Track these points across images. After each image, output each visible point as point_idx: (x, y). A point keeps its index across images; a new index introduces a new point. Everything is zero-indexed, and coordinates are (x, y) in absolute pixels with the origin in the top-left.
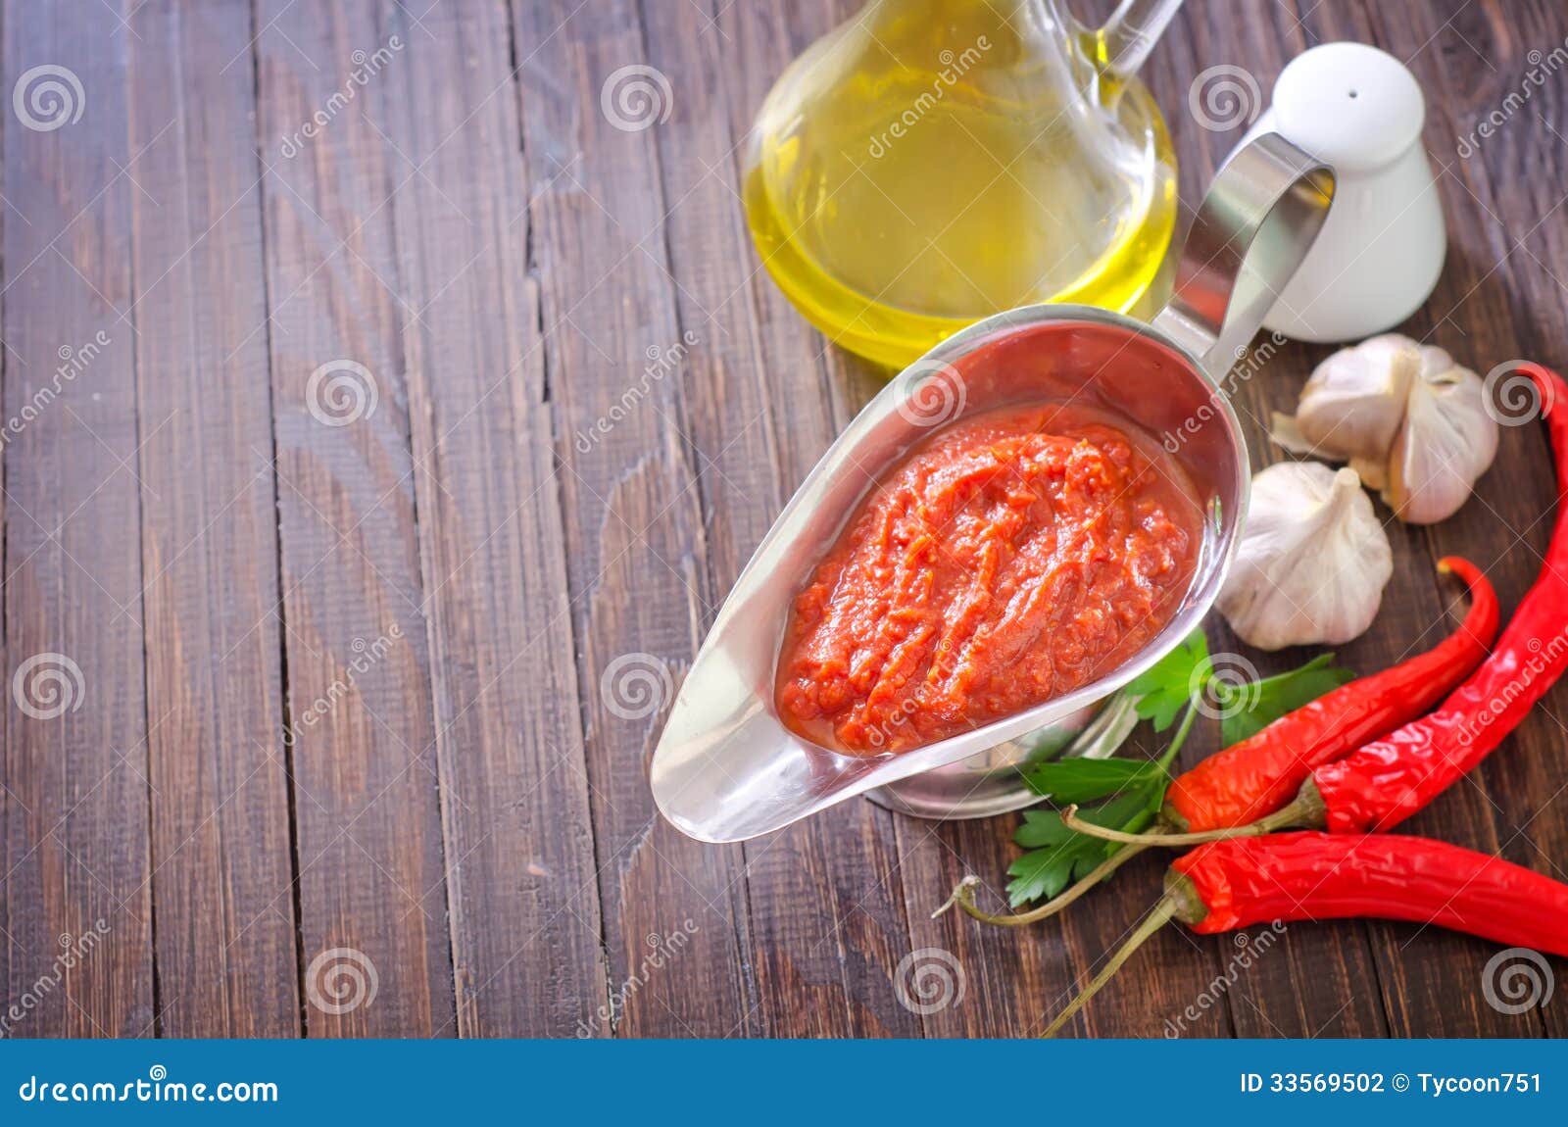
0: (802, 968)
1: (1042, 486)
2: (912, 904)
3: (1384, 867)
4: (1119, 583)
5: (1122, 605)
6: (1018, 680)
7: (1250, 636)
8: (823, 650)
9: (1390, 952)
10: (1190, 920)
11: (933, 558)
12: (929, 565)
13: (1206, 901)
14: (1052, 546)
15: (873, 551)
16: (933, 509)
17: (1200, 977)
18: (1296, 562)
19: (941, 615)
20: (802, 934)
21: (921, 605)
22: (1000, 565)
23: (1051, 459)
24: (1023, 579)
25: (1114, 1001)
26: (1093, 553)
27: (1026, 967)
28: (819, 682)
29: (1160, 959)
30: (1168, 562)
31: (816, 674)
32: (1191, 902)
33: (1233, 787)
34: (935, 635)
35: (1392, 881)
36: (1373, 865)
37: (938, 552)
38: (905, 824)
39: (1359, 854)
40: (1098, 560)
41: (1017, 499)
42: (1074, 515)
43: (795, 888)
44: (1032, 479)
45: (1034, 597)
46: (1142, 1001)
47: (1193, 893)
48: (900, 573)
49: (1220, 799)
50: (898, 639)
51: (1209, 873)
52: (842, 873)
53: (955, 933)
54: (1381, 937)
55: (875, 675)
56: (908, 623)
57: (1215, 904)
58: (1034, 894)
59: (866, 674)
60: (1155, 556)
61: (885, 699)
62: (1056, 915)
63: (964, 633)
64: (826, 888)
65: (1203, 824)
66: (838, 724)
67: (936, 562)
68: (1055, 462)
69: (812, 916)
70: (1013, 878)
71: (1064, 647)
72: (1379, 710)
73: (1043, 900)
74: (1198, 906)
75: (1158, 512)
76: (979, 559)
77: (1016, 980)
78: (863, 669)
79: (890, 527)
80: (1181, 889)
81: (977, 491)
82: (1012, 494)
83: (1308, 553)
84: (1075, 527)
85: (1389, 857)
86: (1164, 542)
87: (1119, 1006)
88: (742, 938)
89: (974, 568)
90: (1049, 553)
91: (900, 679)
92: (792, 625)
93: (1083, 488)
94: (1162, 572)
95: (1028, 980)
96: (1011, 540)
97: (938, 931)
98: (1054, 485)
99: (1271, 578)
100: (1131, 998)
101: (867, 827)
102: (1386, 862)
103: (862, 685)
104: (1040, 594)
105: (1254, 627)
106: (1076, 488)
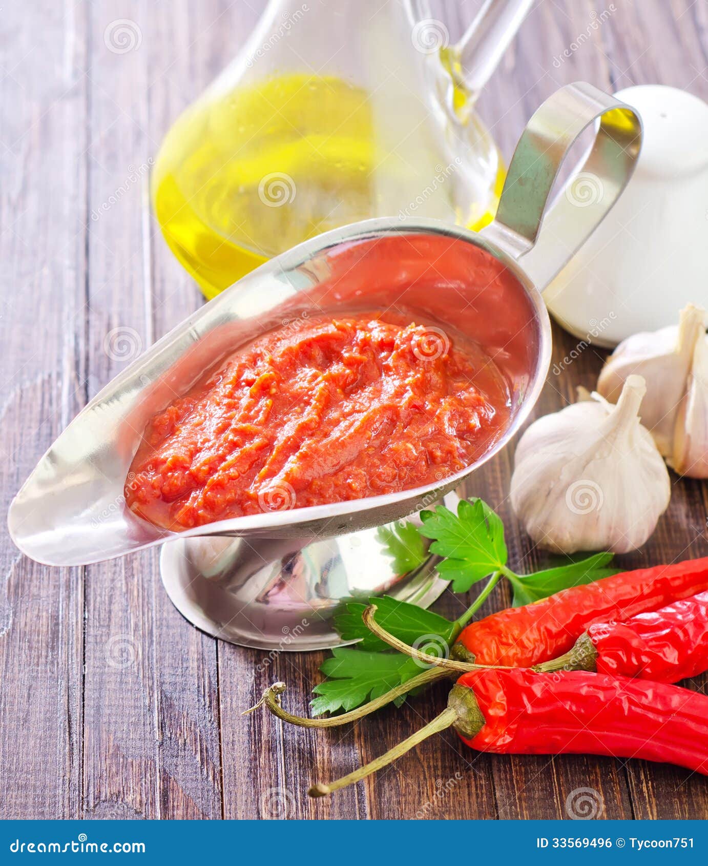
0: (122, 744)
1: (374, 354)
2: (226, 708)
3: (644, 701)
4: (430, 429)
5: (432, 445)
6: (336, 486)
7: (542, 534)
8: (171, 451)
9: (645, 789)
10: (469, 730)
11: (274, 391)
12: (270, 396)
13: (483, 709)
14: (378, 393)
15: (223, 389)
16: (278, 360)
17: (473, 789)
18: (588, 462)
19: (274, 433)
20: (126, 719)
21: (259, 424)
22: (328, 402)
23: (382, 335)
24: (350, 414)
25: (394, 799)
26: (411, 399)
27: (319, 766)
28: (164, 474)
29: (439, 772)
30: (475, 421)
31: (163, 468)
32: (470, 711)
33: (516, 633)
34: (267, 447)
35: (651, 715)
36: (634, 697)
37: (278, 386)
38: (227, 649)
39: (622, 685)
40: (415, 407)
41: (351, 358)
42: (398, 374)
43: (124, 686)
44: (365, 345)
45: (357, 424)
46: (419, 802)
47: (472, 701)
48: (244, 402)
49: (504, 640)
50: (234, 445)
51: (488, 683)
52: (167, 679)
53: (260, 733)
54: (638, 777)
55: (212, 470)
56: (246, 435)
57: (491, 712)
58: (333, 708)
59: (205, 468)
60: (465, 417)
61: (219, 486)
62: (350, 724)
63: (292, 446)
64: (151, 688)
65: (487, 658)
66: (175, 510)
67: (274, 394)
68: (388, 336)
69: (135, 707)
70: (316, 696)
71: (378, 467)
72: (650, 596)
73: (341, 711)
74: (476, 715)
75: (472, 389)
76: (310, 397)
77: (309, 772)
78: (205, 464)
79: (240, 374)
80: (464, 699)
81: (317, 353)
82: (346, 355)
83: (598, 456)
84: (397, 383)
85: (650, 693)
86: (474, 408)
87: (399, 803)
88: (73, 718)
89: (308, 403)
90: (373, 399)
91: (233, 472)
92: (148, 438)
93: (409, 357)
94: (470, 430)
95: (320, 775)
96: (343, 388)
97: (246, 729)
98: (383, 354)
99: (565, 477)
100: (410, 798)
101: (193, 648)
102: (646, 696)
103: (201, 475)
104: (363, 423)
105: (546, 523)
106: (402, 355)
